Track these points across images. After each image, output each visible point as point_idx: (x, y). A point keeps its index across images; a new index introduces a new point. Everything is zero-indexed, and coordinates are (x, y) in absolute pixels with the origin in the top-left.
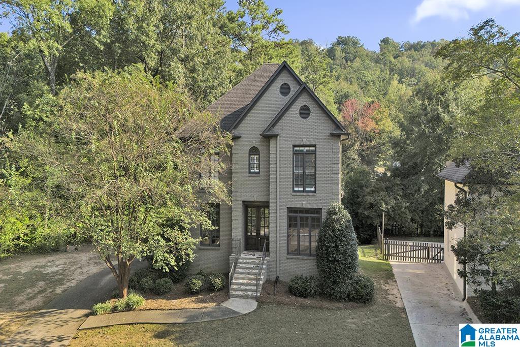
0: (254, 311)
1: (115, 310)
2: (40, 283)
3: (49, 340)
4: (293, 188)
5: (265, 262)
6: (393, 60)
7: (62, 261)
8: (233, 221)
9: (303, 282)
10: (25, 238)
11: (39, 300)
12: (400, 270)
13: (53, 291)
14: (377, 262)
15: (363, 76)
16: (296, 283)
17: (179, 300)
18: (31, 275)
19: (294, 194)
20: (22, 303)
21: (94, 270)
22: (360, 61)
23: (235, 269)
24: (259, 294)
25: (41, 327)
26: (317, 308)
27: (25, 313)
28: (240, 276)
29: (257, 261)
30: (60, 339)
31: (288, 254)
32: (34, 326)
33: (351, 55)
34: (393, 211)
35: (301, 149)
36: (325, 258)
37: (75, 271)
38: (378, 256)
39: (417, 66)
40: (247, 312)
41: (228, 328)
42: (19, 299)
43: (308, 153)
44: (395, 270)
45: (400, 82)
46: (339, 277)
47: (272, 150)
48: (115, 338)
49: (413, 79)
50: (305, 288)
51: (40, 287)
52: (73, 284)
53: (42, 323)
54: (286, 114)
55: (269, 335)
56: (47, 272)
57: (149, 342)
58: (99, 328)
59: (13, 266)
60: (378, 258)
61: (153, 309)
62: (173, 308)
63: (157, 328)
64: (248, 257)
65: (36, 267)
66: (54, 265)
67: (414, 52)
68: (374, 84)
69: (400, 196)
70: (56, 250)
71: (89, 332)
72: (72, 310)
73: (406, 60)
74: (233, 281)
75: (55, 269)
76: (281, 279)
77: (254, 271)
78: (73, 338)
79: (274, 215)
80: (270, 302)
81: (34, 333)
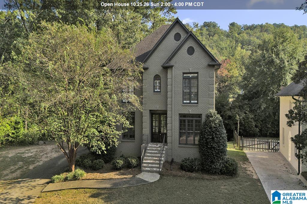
0: (158, 181)
1: (66, 180)
2: (20, 162)
3: (22, 199)
4: (183, 101)
5: (165, 149)
6: (237, 35)
7: (35, 150)
8: (144, 123)
9: (190, 162)
10: (13, 136)
11: (18, 173)
12: (252, 156)
13: (27, 168)
14: (236, 151)
15: (220, 45)
16: (185, 163)
17: (108, 173)
18: (15, 158)
19: (184, 105)
20: (7, 175)
21: (55, 155)
22: (218, 36)
23: (145, 154)
24: (161, 170)
25: (17, 190)
26: (200, 179)
27: (8, 181)
28: (148, 158)
29: (159, 149)
30: (29, 198)
31: (180, 144)
32: (13, 190)
33: (212, 33)
34: (243, 121)
35: (188, 75)
36: (205, 146)
37: (42, 156)
38: (236, 148)
39: (252, 38)
40: (153, 181)
41: (141, 191)
42: (5, 172)
43: (193, 78)
44: (248, 156)
45: (242, 48)
46: (215, 158)
47: (169, 76)
48: (65, 197)
49: (250, 46)
50: (192, 166)
51: (20, 165)
52: (41, 163)
53: (19, 188)
54: (178, 52)
55: (169, 196)
56: (25, 156)
57: (88, 200)
58: (55, 191)
59: (4, 152)
60: (236, 149)
61: (91, 179)
62: (104, 178)
63: (93, 191)
64: (153, 146)
65: (19, 153)
66: (30, 152)
67: (250, 31)
68: (226, 49)
69: (248, 111)
70: (32, 143)
71: (48, 194)
72: (39, 179)
73: (245, 35)
74: (144, 161)
75: (30, 154)
76: (174, 160)
77: (157, 155)
78: (38, 197)
79: (170, 119)
80: (168, 175)
81: (12, 194)
